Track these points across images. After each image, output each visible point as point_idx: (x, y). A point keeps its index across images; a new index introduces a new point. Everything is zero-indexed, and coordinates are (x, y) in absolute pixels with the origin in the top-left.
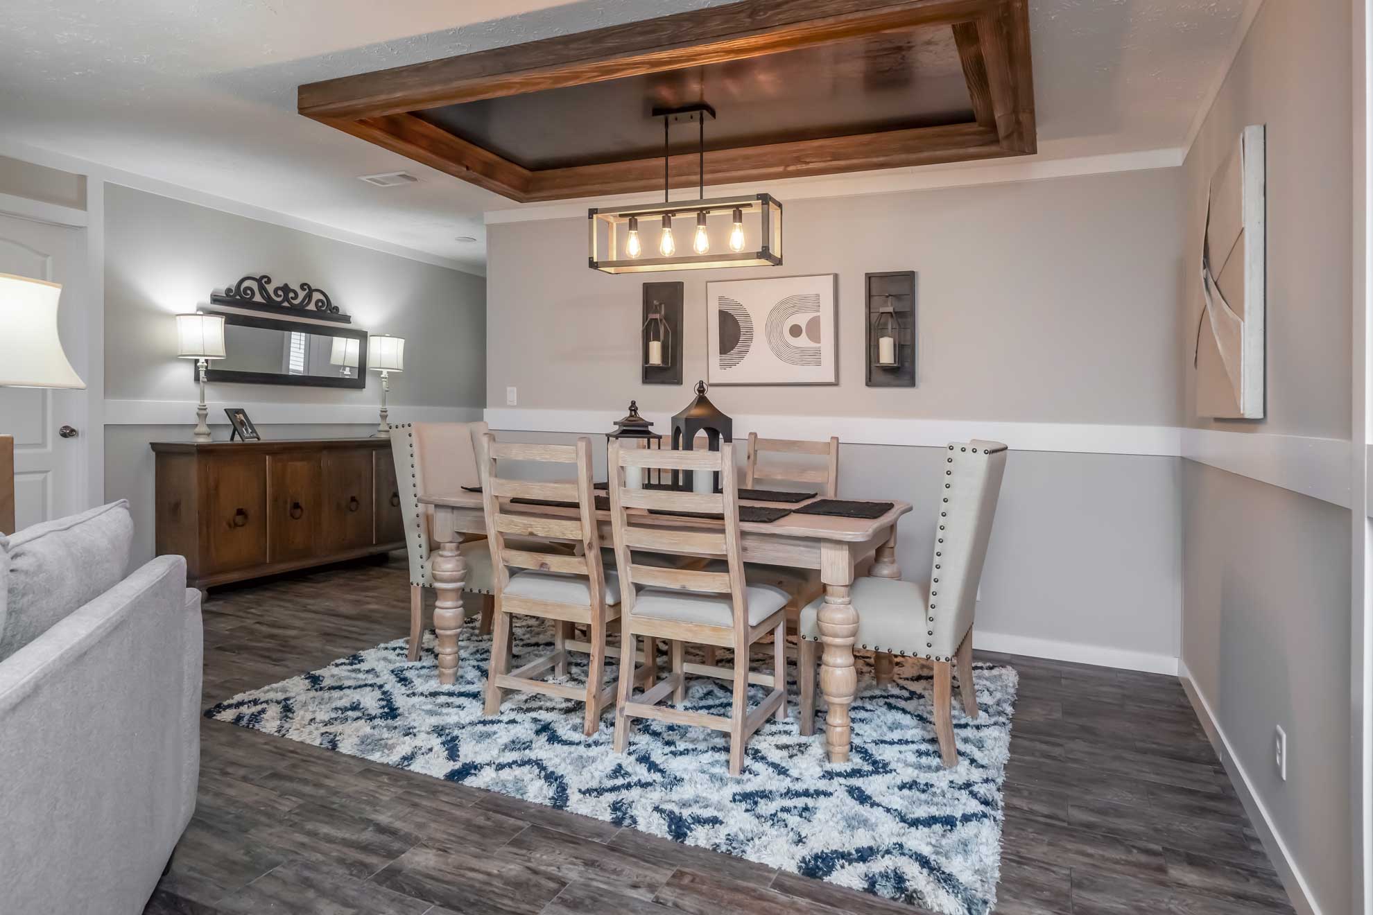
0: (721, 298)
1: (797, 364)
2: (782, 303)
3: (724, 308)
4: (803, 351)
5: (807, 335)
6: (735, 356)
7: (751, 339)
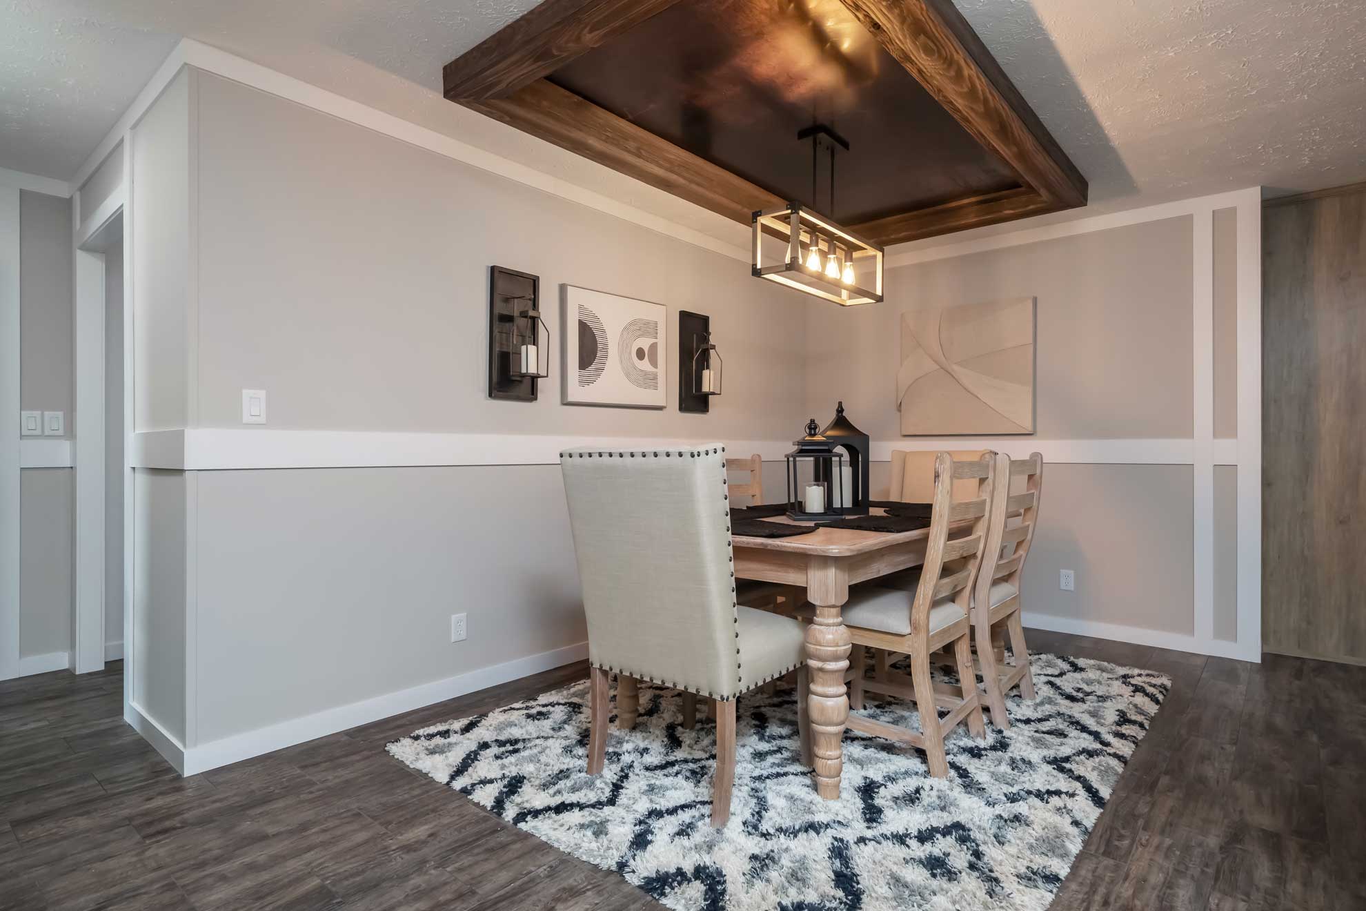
0: (581, 307)
1: (641, 387)
2: (630, 324)
3: (583, 318)
4: (646, 373)
5: (650, 361)
6: (592, 373)
7: (606, 357)
